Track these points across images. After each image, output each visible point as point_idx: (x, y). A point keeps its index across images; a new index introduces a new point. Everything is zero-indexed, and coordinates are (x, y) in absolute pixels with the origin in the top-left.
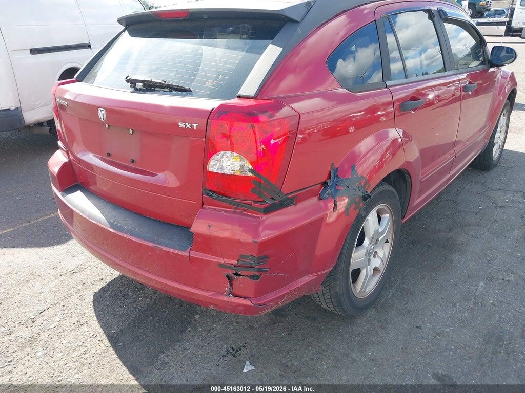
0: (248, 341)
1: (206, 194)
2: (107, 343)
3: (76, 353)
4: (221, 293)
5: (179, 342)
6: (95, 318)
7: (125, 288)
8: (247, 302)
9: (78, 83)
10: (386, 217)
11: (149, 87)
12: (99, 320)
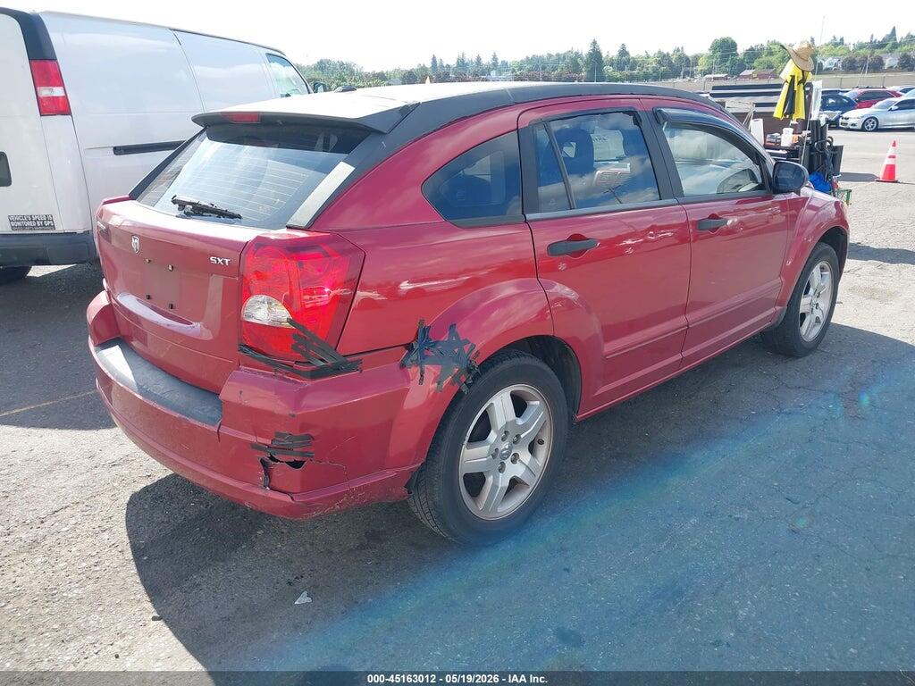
0: (316, 567)
1: (241, 350)
2: (129, 555)
3: (84, 564)
4: (255, 485)
5: (223, 561)
6: (124, 524)
7: (177, 490)
8: (287, 499)
9: (130, 201)
10: (535, 404)
11: (199, 211)
12: (128, 526)
